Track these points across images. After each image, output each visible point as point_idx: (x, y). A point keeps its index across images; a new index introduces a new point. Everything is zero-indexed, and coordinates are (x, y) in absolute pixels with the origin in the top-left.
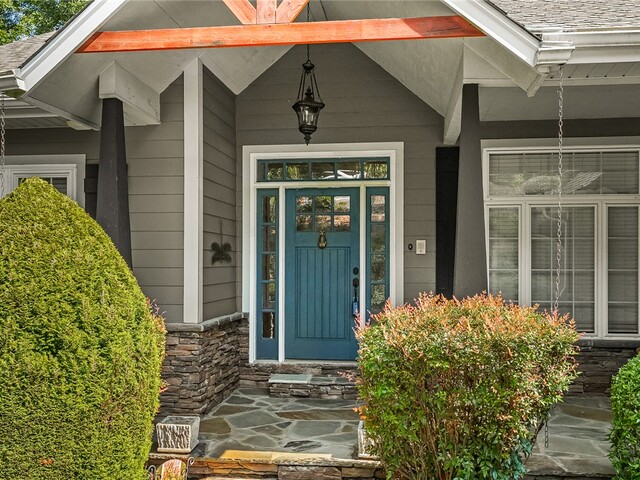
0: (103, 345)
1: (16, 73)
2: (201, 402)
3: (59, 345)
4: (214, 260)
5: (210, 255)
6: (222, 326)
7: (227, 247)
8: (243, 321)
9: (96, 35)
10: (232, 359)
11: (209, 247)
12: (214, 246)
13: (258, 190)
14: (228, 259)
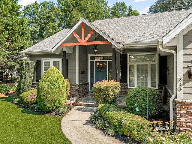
0: (59, 85)
1: (52, 50)
2: (79, 96)
3: (54, 85)
4: (82, 74)
5: (81, 73)
6: (83, 85)
7: (85, 72)
8: (88, 84)
9: (61, 44)
10: (86, 90)
11: (81, 71)
12: (82, 72)
13: (91, 62)
14: (85, 73)
